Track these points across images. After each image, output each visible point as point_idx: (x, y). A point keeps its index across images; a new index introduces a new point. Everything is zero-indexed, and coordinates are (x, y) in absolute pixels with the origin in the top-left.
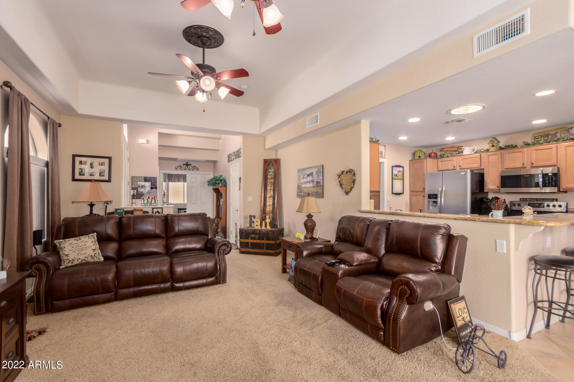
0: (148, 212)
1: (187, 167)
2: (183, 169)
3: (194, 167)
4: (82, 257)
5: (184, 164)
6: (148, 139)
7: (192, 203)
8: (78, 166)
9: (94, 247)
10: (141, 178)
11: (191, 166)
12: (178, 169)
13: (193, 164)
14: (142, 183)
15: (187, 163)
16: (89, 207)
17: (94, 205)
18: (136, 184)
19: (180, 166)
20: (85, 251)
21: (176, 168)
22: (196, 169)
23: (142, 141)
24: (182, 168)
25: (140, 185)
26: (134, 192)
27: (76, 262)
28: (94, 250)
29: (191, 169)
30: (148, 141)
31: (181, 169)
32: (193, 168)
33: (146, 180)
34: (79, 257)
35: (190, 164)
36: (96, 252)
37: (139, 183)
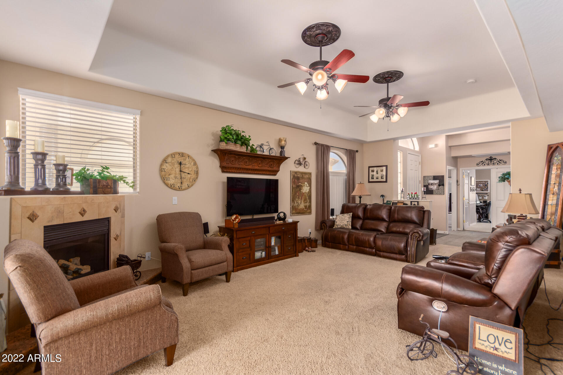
0: (407, 204)
1: (491, 162)
2: (486, 164)
3: (500, 160)
4: (342, 224)
5: (487, 159)
6: (436, 143)
7: (498, 200)
8: (371, 173)
9: (348, 220)
10: (430, 177)
11: (496, 160)
12: (480, 165)
13: (498, 158)
14: (432, 182)
15: (491, 157)
16: (359, 198)
17: (361, 197)
18: (427, 182)
19: (482, 162)
20: (343, 222)
21: (477, 165)
22: (503, 163)
23: (431, 146)
24: (484, 163)
25: (430, 183)
26: (424, 189)
27: (339, 227)
28: (348, 222)
29: (497, 163)
30: (436, 146)
31: (483, 165)
32: (498, 162)
33: (435, 178)
34: (340, 224)
35: (495, 158)
36: (348, 223)
37: (429, 181)
